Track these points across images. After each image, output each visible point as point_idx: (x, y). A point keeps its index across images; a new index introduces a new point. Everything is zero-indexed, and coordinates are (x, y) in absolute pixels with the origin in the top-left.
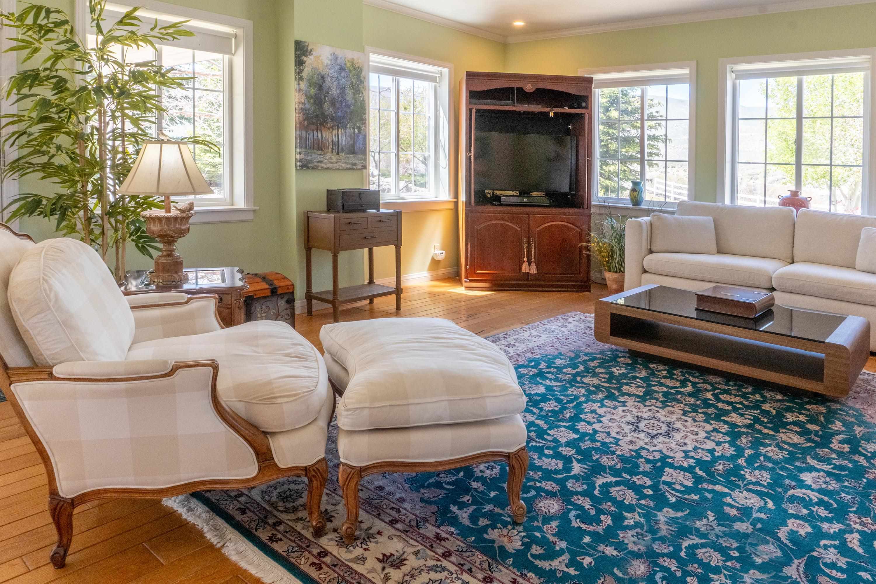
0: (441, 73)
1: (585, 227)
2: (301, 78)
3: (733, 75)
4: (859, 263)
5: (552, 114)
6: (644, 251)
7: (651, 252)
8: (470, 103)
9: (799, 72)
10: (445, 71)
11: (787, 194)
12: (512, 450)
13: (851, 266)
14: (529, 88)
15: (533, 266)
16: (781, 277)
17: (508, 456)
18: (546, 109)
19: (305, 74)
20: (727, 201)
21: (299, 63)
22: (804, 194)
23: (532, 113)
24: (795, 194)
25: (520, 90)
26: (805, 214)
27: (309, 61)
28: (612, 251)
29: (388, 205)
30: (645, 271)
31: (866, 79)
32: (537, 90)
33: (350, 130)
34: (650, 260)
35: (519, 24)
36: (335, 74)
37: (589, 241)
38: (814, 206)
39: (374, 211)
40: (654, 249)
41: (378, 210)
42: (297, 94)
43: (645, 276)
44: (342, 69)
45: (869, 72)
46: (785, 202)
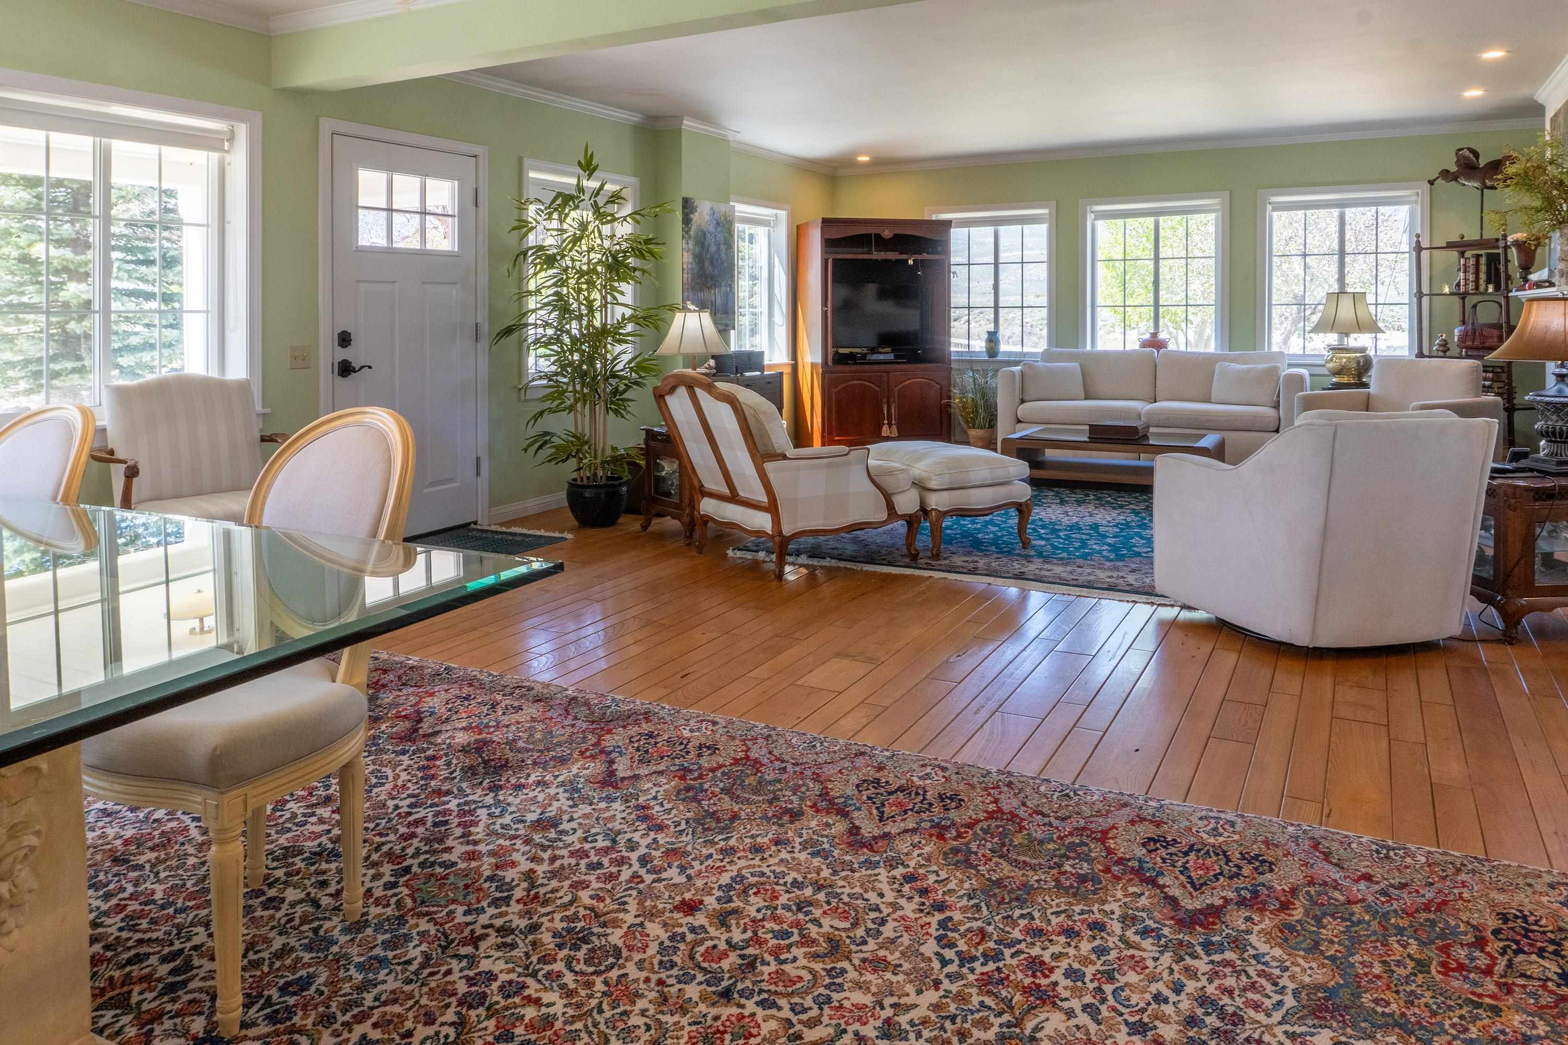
0: (776, 215)
1: (945, 382)
2: (690, 237)
3: (1093, 216)
4: (1214, 396)
5: (911, 262)
6: (1017, 400)
7: (1023, 401)
8: (826, 253)
9: (1156, 213)
10: (783, 214)
11: (1147, 336)
12: (1023, 500)
13: (1208, 400)
14: (887, 233)
15: (894, 428)
16: (1149, 413)
17: (1020, 504)
18: (904, 257)
19: (692, 233)
20: (1089, 348)
21: (687, 221)
22: (1162, 336)
23: (889, 260)
24: (1154, 335)
25: (878, 236)
26: (1165, 353)
27: (695, 217)
28: (976, 406)
29: (771, 367)
30: (1019, 421)
31: (1217, 218)
32: (896, 236)
33: (723, 289)
34: (1023, 410)
35: (864, 159)
36: (713, 230)
37: (950, 398)
38: (1172, 346)
39: (758, 373)
40: (1026, 398)
41: (762, 372)
42: (685, 254)
43: (1020, 425)
44: (718, 224)
45: (1220, 214)
46: (1145, 344)
